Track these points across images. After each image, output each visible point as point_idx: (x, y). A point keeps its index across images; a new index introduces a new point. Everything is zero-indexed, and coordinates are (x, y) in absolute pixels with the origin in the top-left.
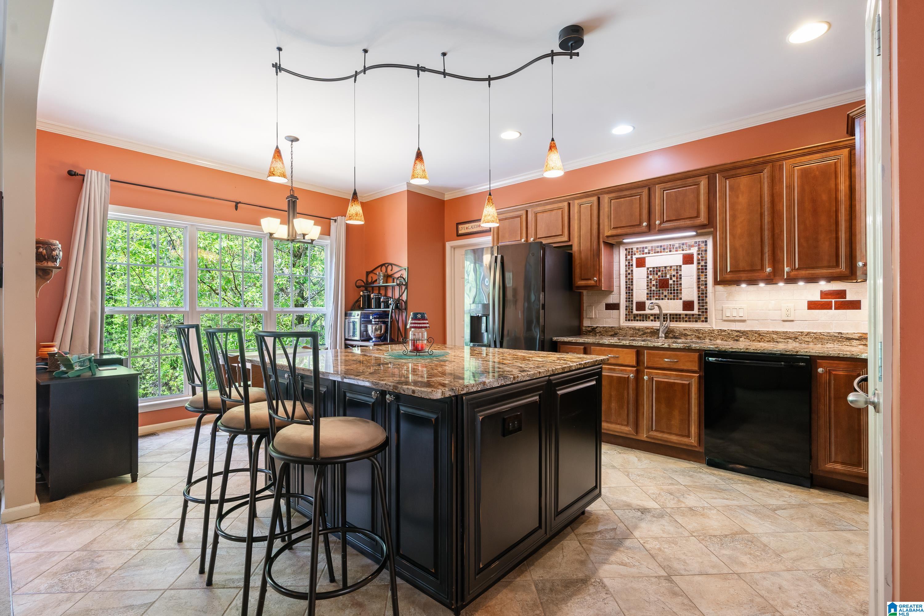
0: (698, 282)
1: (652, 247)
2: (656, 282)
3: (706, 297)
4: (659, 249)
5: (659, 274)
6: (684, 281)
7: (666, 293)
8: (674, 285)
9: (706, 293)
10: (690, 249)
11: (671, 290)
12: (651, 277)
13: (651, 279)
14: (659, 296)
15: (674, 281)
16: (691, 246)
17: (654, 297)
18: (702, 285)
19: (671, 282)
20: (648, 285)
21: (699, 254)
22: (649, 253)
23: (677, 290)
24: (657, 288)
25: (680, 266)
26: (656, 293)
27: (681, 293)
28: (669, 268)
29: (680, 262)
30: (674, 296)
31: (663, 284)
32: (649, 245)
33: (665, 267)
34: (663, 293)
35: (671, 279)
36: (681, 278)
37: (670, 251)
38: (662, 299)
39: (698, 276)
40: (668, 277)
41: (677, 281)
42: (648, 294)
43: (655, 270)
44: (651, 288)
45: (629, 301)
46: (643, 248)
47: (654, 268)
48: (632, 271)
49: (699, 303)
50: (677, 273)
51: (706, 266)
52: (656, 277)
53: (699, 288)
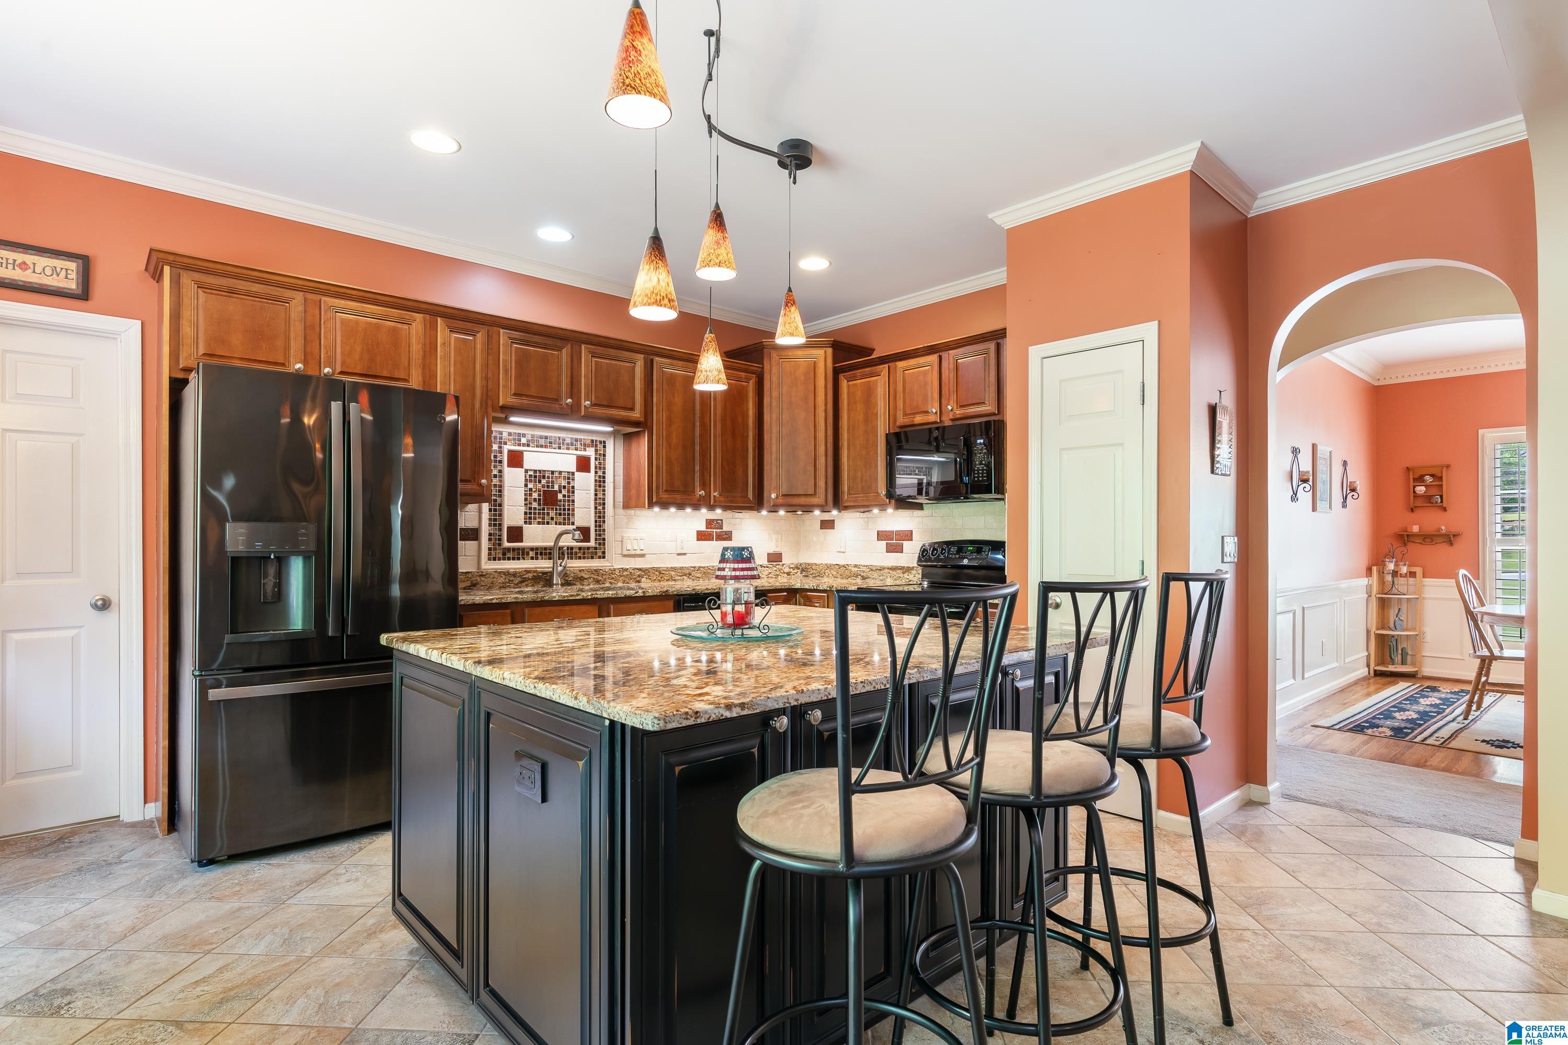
0: (596, 499)
1: (533, 436)
2: (539, 495)
3: (604, 522)
4: (542, 442)
5: (544, 481)
6: (578, 497)
7: (552, 514)
8: (564, 501)
9: (604, 517)
10: (585, 450)
11: (560, 509)
12: (530, 486)
13: (531, 490)
14: (543, 518)
15: (564, 496)
16: (585, 446)
17: (535, 519)
18: (600, 504)
19: (560, 496)
20: (526, 500)
21: (596, 459)
22: (528, 445)
23: (569, 510)
24: (539, 504)
25: (573, 474)
26: (539, 514)
27: (573, 515)
28: (557, 474)
29: (573, 468)
30: (564, 519)
31: (549, 498)
32: (529, 432)
33: (553, 472)
34: (548, 514)
35: (560, 492)
36: (573, 492)
37: (560, 448)
38: (548, 523)
39: (596, 490)
40: (556, 488)
41: (569, 496)
42: (526, 513)
43: (537, 476)
44: (530, 503)
45: (495, 525)
46: (519, 434)
47: (535, 471)
48: (500, 471)
49: (596, 531)
50: (569, 483)
51: (604, 477)
52: (539, 486)
53: (596, 508)
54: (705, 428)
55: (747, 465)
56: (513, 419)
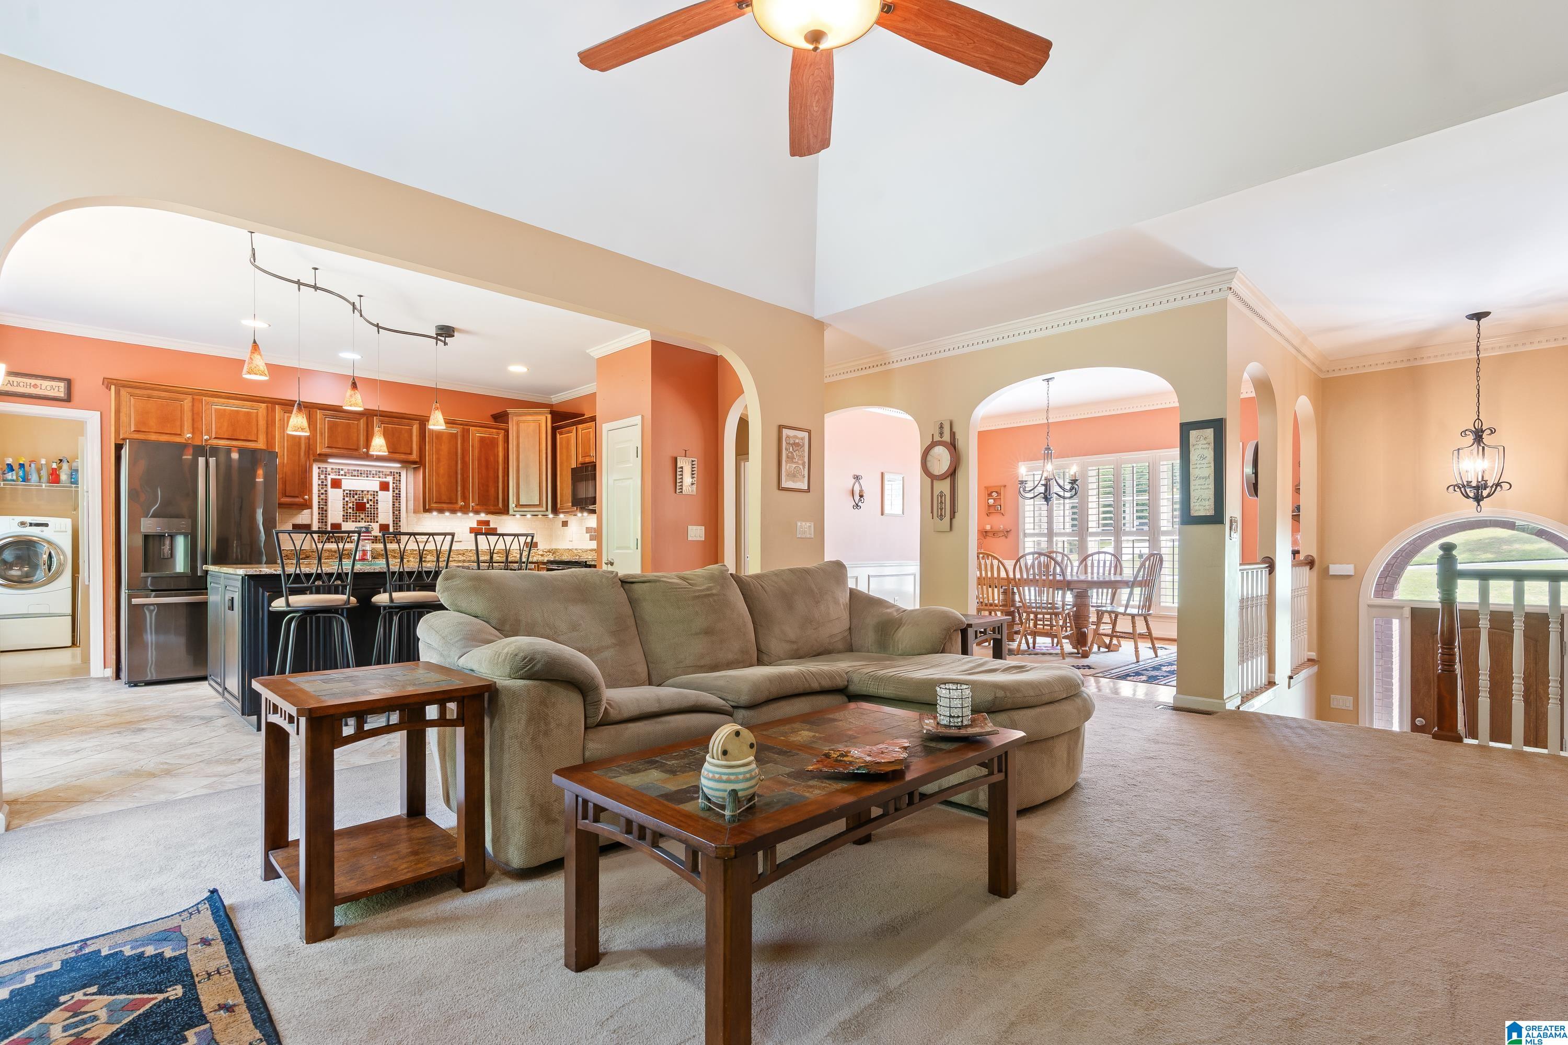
0: (393, 507)
1: (348, 470)
2: (353, 505)
3: (400, 521)
4: (356, 473)
5: (356, 497)
6: (380, 506)
7: (362, 516)
8: (371, 508)
9: (400, 518)
10: (386, 478)
11: (368, 513)
12: (347, 499)
13: (347, 502)
14: (356, 519)
15: (371, 505)
16: (386, 475)
17: (350, 519)
18: (397, 510)
19: (368, 506)
20: (344, 507)
21: (394, 483)
22: (345, 475)
23: (374, 514)
24: (353, 510)
25: (377, 492)
26: (353, 516)
27: (377, 517)
28: (366, 493)
29: (377, 489)
30: (371, 519)
31: (360, 507)
32: (346, 468)
33: (362, 491)
34: (359, 516)
35: (368, 503)
36: (377, 503)
37: (367, 477)
38: (359, 522)
39: (393, 502)
40: (365, 500)
41: (374, 506)
42: (344, 516)
43: (352, 493)
44: (347, 510)
45: (322, 522)
46: (339, 469)
47: (350, 491)
48: (326, 491)
49: (394, 526)
50: (374, 498)
51: (400, 494)
52: (353, 499)
53: (394, 513)
54: (465, 464)
55: (498, 487)
56: (330, 460)
